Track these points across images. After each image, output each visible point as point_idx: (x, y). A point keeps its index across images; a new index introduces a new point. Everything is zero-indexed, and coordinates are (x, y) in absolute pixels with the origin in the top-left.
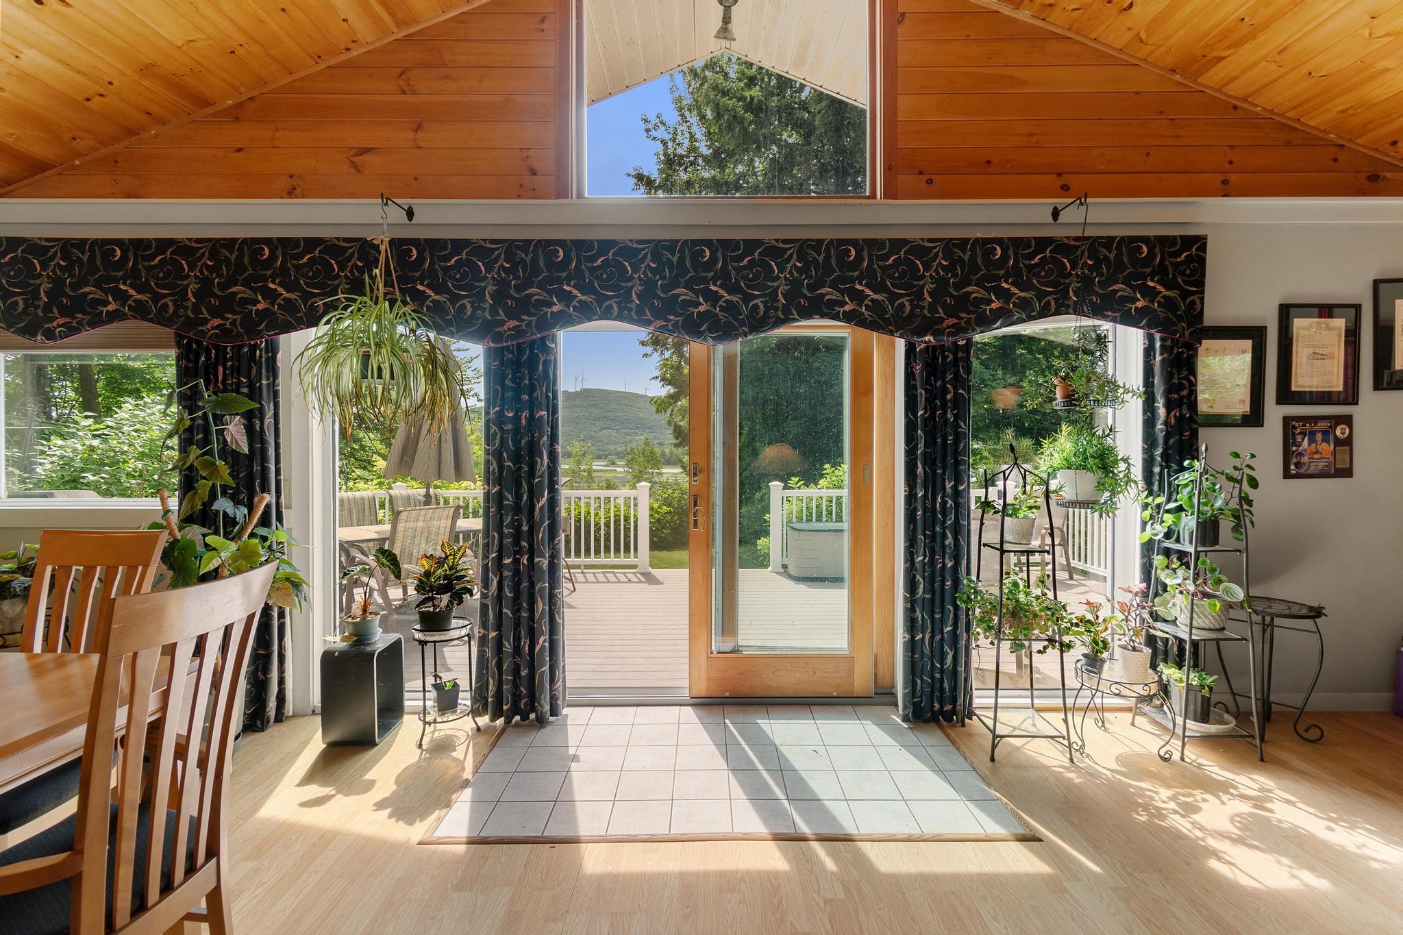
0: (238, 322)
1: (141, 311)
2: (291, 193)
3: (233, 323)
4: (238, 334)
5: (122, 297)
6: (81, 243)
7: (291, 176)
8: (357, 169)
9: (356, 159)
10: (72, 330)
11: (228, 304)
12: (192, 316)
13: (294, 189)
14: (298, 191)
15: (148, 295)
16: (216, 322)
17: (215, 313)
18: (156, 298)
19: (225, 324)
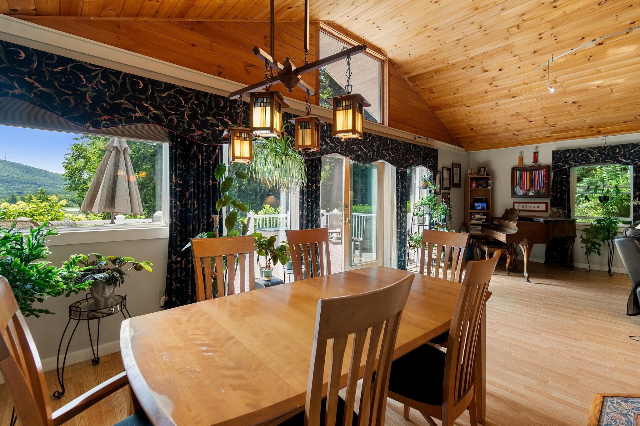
0: (210, 134)
1: (157, 120)
2: (219, 74)
3: (208, 134)
4: (210, 140)
5: (146, 111)
6: (117, 74)
7: (219, 67)
8: (248, 72)
9: (247, 68)
10: (113, 123)
11: (204, 125)
12: (187, 127)
13: (221, 73)
14: (222, 74)
15: (161, 112)
16: (199, 132)
17: (199, 128)
18: (167, 115)
19: (203, 134)
